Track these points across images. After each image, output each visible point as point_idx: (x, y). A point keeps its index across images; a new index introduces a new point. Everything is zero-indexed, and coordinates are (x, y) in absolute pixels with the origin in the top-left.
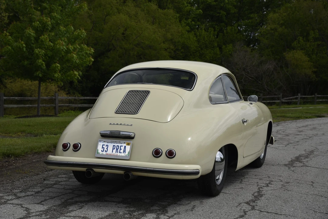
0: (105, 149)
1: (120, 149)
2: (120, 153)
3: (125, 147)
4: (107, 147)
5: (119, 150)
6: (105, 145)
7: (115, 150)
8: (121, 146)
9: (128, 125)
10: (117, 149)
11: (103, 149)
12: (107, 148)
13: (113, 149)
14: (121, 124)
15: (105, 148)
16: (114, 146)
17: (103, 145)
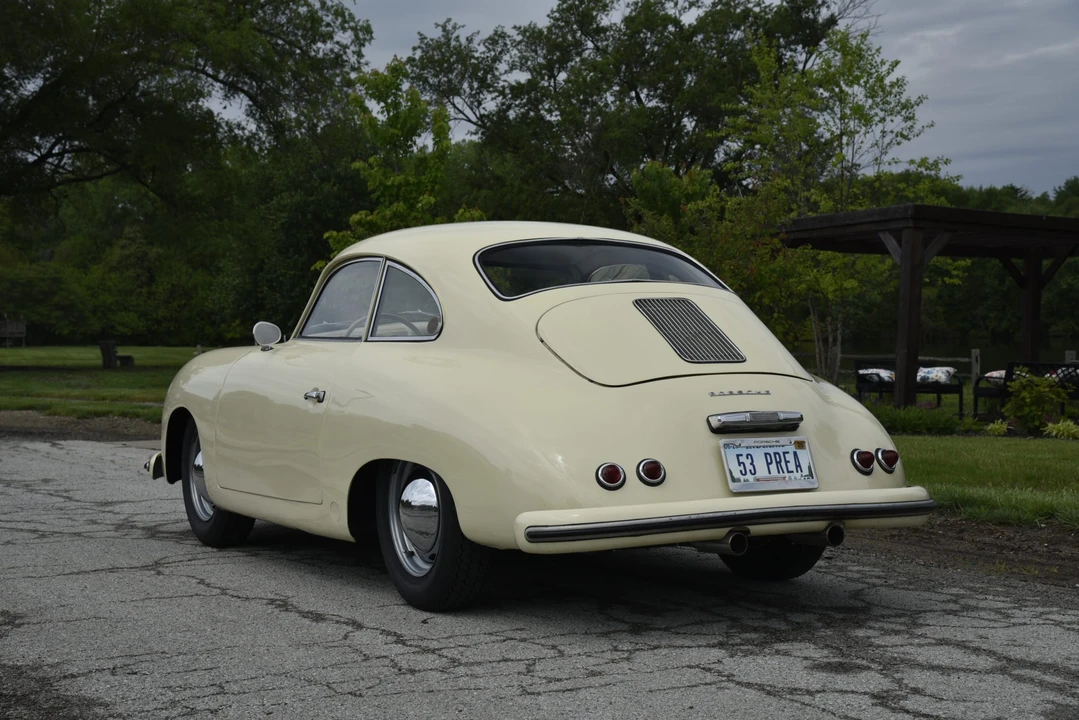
0: (749, 467)
1: (787, 462)
2: (789, 472)
3: (795, 453)
4: (750, 461)
5: (783, 464)
6: (745, 456)
7: (773, 467)
8: (784, 453)
9: (759, 393)
10: (777, 463)
11: (742, 468)
12: (752, 464)
13: (768, 464)
14: (740, 393)
15: (748, 462)
16: (766, 454)
17: (738, 456)
